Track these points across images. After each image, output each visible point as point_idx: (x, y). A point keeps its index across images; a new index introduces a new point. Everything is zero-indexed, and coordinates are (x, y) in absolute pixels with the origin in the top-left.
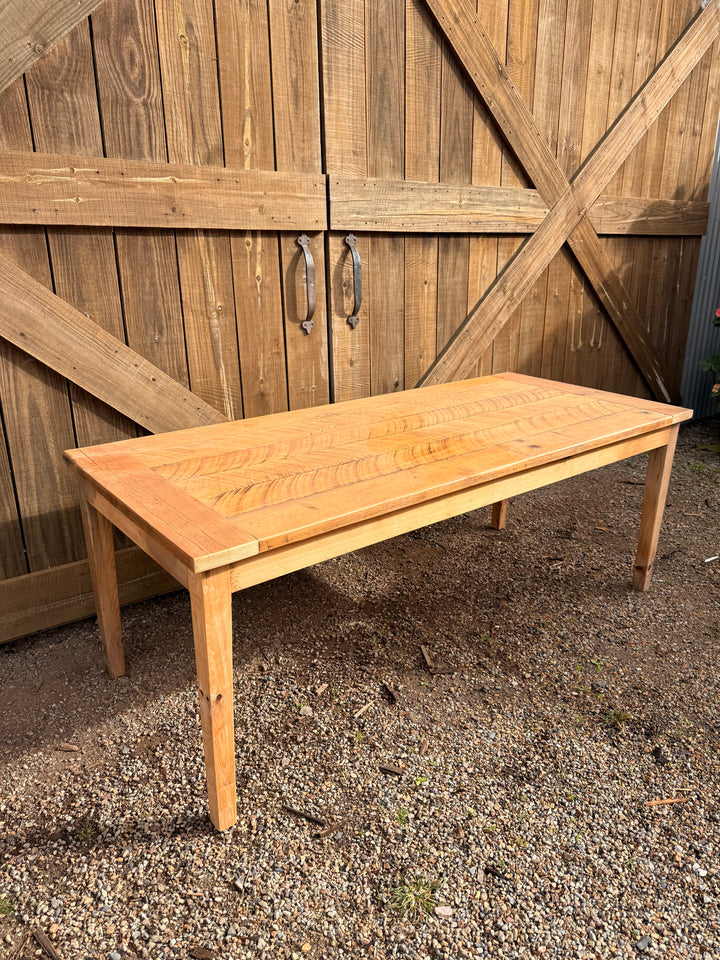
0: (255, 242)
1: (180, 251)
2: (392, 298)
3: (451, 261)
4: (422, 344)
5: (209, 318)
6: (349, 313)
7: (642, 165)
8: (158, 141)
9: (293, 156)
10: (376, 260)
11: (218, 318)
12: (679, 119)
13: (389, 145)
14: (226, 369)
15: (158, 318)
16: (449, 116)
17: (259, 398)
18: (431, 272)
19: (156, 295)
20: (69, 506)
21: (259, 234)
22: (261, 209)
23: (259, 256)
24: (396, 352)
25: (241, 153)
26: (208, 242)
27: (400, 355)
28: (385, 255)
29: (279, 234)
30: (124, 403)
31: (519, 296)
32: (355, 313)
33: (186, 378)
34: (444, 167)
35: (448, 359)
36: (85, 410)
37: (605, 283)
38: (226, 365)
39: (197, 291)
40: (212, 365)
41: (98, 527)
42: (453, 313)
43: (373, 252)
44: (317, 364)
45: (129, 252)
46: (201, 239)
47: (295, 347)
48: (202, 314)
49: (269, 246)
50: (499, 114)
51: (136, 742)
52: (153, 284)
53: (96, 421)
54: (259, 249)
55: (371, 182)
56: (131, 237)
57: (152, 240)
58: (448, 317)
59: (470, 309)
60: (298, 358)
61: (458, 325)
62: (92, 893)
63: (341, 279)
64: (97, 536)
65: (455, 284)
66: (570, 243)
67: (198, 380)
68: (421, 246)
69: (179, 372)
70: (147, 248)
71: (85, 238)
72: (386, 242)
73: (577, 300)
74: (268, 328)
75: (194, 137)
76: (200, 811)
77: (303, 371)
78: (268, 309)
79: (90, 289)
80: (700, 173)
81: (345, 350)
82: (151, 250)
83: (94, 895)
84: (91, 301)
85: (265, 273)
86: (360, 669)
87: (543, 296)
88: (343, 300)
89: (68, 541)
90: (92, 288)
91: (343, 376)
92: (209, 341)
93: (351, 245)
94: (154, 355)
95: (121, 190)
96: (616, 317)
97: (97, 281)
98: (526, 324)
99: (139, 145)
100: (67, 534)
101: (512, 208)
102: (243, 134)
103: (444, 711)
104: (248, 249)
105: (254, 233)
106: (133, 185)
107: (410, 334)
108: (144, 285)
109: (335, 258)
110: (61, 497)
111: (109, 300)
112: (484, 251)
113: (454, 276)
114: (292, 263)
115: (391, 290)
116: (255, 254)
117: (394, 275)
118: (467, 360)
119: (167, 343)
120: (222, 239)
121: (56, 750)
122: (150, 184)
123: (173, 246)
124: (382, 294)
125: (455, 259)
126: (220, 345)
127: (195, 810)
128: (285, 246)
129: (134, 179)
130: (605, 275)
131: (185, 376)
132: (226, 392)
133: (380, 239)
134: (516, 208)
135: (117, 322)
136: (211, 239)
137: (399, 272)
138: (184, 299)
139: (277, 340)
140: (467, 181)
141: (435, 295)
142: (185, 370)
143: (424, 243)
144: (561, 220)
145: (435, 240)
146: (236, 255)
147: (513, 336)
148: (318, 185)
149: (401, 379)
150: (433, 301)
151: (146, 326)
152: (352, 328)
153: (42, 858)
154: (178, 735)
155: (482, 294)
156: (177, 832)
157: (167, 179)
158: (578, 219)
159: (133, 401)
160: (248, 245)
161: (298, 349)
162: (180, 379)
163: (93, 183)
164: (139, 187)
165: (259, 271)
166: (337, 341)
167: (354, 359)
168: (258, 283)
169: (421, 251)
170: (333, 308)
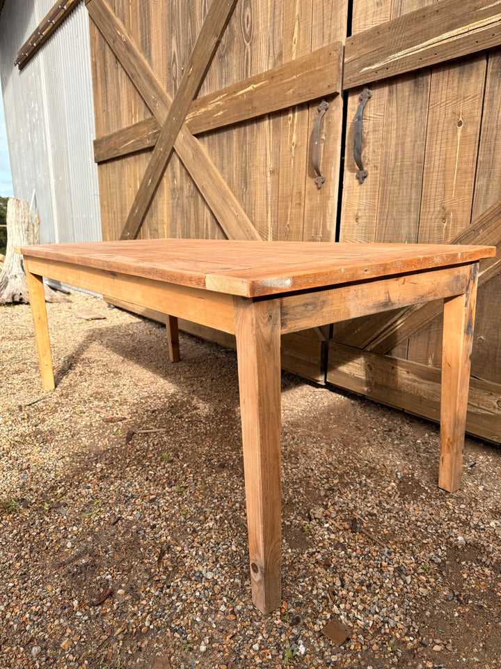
0: (294, 117)
2: (408, 146)
4: (446, 205)
5: (266, 177)
9: (323, 36)
11: (271, 176)
14: (271, 213)
15: (246, 177)
17: (286, 238)
18: (470, 108)
21: (296, 109)
24: (409, 211)
25: (291, 50)
26: (270, 123)
27: (413, 216)
28: (404, 101)
29: (308, 105)
38: (272, 210)
39: (263, 158)
40: (265, 210)
43: (389, 101)
44: (326, 216)
46: (267, 122)
47: (311, 200)
48: (264, 174)
49: (302, 117)
54: (295, 121)
55: (386, 27)
57: (247, 129)
60: (312, 210)
67: (258, 220)
68: (456, 78)
69: (251, 213)
70: (245, 134)
72: (405, 88)
74: (296, 183)
77: (314, 221)
78: (297, 168)
81: (352, 205)
85: (298, 140)
91: (349, 230)
92: (265, 192)
94: (243, 201)
99: (247, 71)
102: (293, 36)
104: (290, 123)
108: (242, 157)
109: (351, 115)
111: (230, 167)
115: (408, 140)
116: (294, 126)
119: (249, 193)
120: (277, 119)
122: (244, 93)
124: (396, 144)
126: (270, 196)
128: (311, 115)
129: (239, 93)
132: (270, 230)
133: (399, 85)
136: (271, 120)
137: (421, 116)
139: (300, 193)
143: (462, 72)
145: (480, 64)
146: (283, 128)
151: (241, 183)
152: (361, 183)
157: (250, 88)
159: (230, 227)
160: (290, 120)
161: (313, 201)
163: (226, 101)
164: (240, 97)
165: (294, 137)
166: (346, 195)
167: (359, 214)
168: (293, 148)
169: (455, 84)
170: (345, 164)
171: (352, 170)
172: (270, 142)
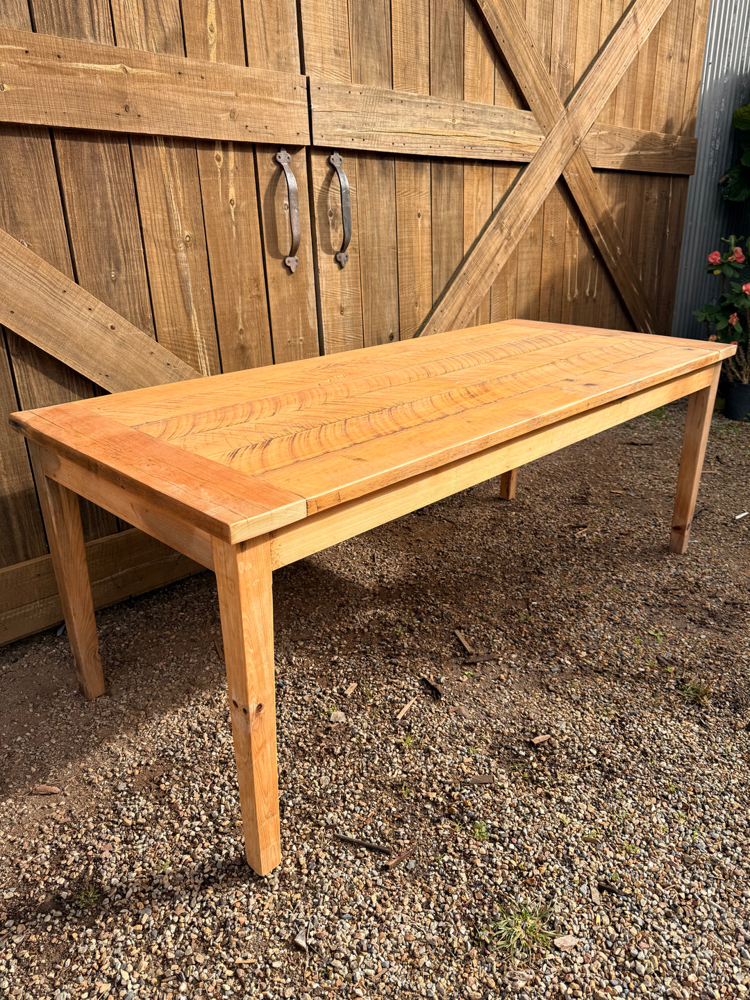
0: (226, 157)
1: (137, 164)
2: (383, 233)
3: (445, 191)
4: (417, 290)
5: (175, 251)
6: (336, 248)
7: (633, 91)
8: (102, 17)
9: (267, 51)
10: (364, 186)
11: (186, 251)
12: (668, 41)
13: (375, 46)
14: (198, 315)
15: (114, 249)
16: (438, 17)
17: (239, 352)
18: (424, 203)
19: (109, 220)
20: (16, 491)
21: (231, 147)
22: (233, 114)
23: (231, 175)
24: (390, 298)
25: (206, 42)
26: (170, 154)
27: (394, 302)
28: (373, 180)
29: (254, 147)
30: (77, 357)
31: (516, 236)
32: (343, 249)
33: (150, 326)
34: (435, 77)
35: (446, 306)
36: (29, 367)
37: (600, 224)
38: (198, 311)
39: (160, 216)
40: (182, 310)
41: (61, 509)
42: (449, 253)
43: (361, 175)
44: (304, 311)
45: (72, 163)
46: (162, 150)
47: (278, 289)
48: (167, 245)
49: (243, 162)
50: (492, 18)
51: (133, 775)
52: (105, 206)
53: (43, 381)
54: (231, 166)
55: (356, 90)
56: (73, 143)
57: (102, 148)
58: (444, 258)
59: (467, 248)
60: (282, 303)
61: (454, 267)
62: (109, 978)
63: (327, 206)
64: (62, 521)
65: (450, 218)
66: (566, 177)
67: (166, 329)
68: (413, 171)
69: (142, 320)
70: (95, 158)
71: (15, 141)
72: (375, 165)
73: (573, 242)
74: (246, 264)
75: (146, 15)
76: (232, 853)
77: (288, 319)
78: (244, 241)
79: (25, 209)
80: (688, 106)
81: (334, 295)
82: (100, 160)
83: (111, 980)
84: (28, 225)
85: (239, 196)
86: (390, 663)
87: (539, 237)
88: (329, 233)
89: (18, 535)
90: (28, 208)
91: (333, 325)
92: (176, 280)
93: (337, 165)
94: (110, 296)
95: (59, 77)
96: (612, 262)
97: (34, 199)
98: (524, 268)
99: (78, 20)
100: (15, 525)
101: (507, 132)
102: (206, 16)
103: (499, 702)
104: (219, 165)
105: (225, 145)
106: (74, 72)
107: (404, 277)
108: (94, 206)
109: (318, 181)
110: (5, 479)
111: (51, 224)
112: (479, 180)
113: (448, 210)
114: (270, 185)
115: (382, 223)
116: (227, 172)
117: (384, 203)
118: (465, 309)
119: (126, 282)
120: (188, 151)
121: (31, 794)
122: (95, 72)
123: (128, 158)
124: (373, 226)
125: (449, 188)
126: (190, 284)
127: (224, 852)
128: (262, 164)
129: (74, 65)
130: (600, 215)
131: (149, 323)
132: (199, 344)
133: (368, 161)
134: (511, 133)
135: (63, 253)
136: (173, 150)
137: (390, 201)
138: (144, 226)
139: (256, 280)
140: (459, 97)
141: (429, 230)
142: (150, 315)
143: (416, 168)
144: (556, 149)
145: (427, 166)
146: (205, 172)
147: (511, 283)
148: (298, 88)
149: (396, 330)
150: (427, 238)
151: (99, 259)
152: (341, 267)
153: (33, 938)
154: (185, 760)
155: (479, 231)
156: (206, 884)
158: (573, 148)
159: (88, 354)
160: (219, 160)
161: (282, 291)
162: (144, 328)
163: (22, 66)
164: (82, 75)
165: (232, 193)
166: (324, 282)
167: (344, 305)
168: (232, 209)
169: (412, 178)
170: (318, 242)
171: (328, 250)
172: (175, 188)
